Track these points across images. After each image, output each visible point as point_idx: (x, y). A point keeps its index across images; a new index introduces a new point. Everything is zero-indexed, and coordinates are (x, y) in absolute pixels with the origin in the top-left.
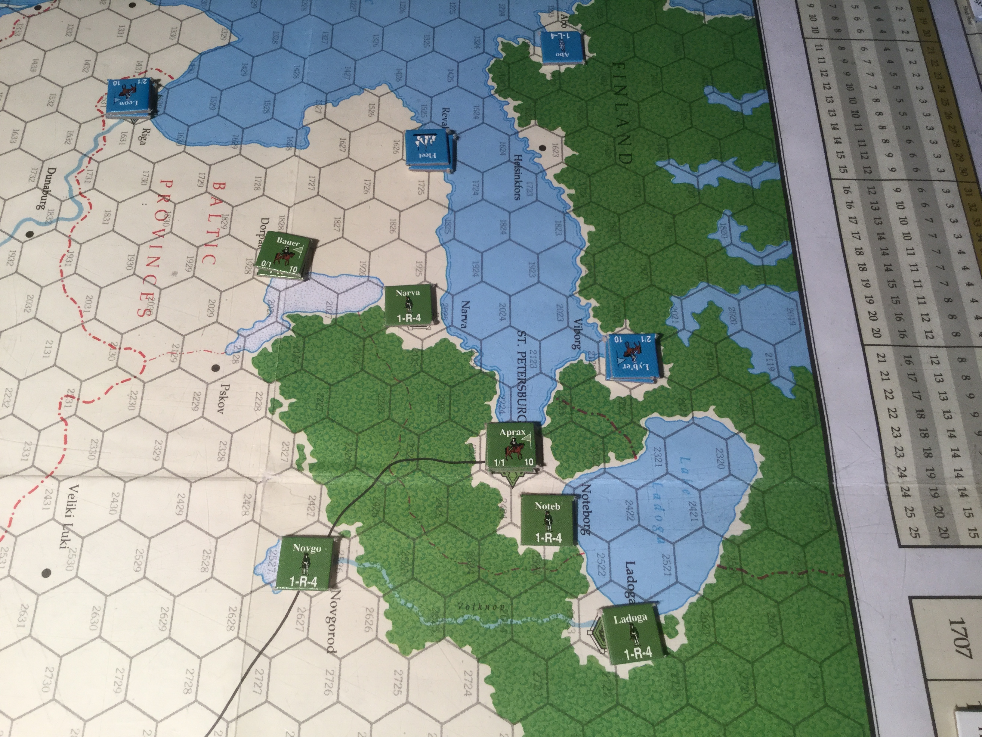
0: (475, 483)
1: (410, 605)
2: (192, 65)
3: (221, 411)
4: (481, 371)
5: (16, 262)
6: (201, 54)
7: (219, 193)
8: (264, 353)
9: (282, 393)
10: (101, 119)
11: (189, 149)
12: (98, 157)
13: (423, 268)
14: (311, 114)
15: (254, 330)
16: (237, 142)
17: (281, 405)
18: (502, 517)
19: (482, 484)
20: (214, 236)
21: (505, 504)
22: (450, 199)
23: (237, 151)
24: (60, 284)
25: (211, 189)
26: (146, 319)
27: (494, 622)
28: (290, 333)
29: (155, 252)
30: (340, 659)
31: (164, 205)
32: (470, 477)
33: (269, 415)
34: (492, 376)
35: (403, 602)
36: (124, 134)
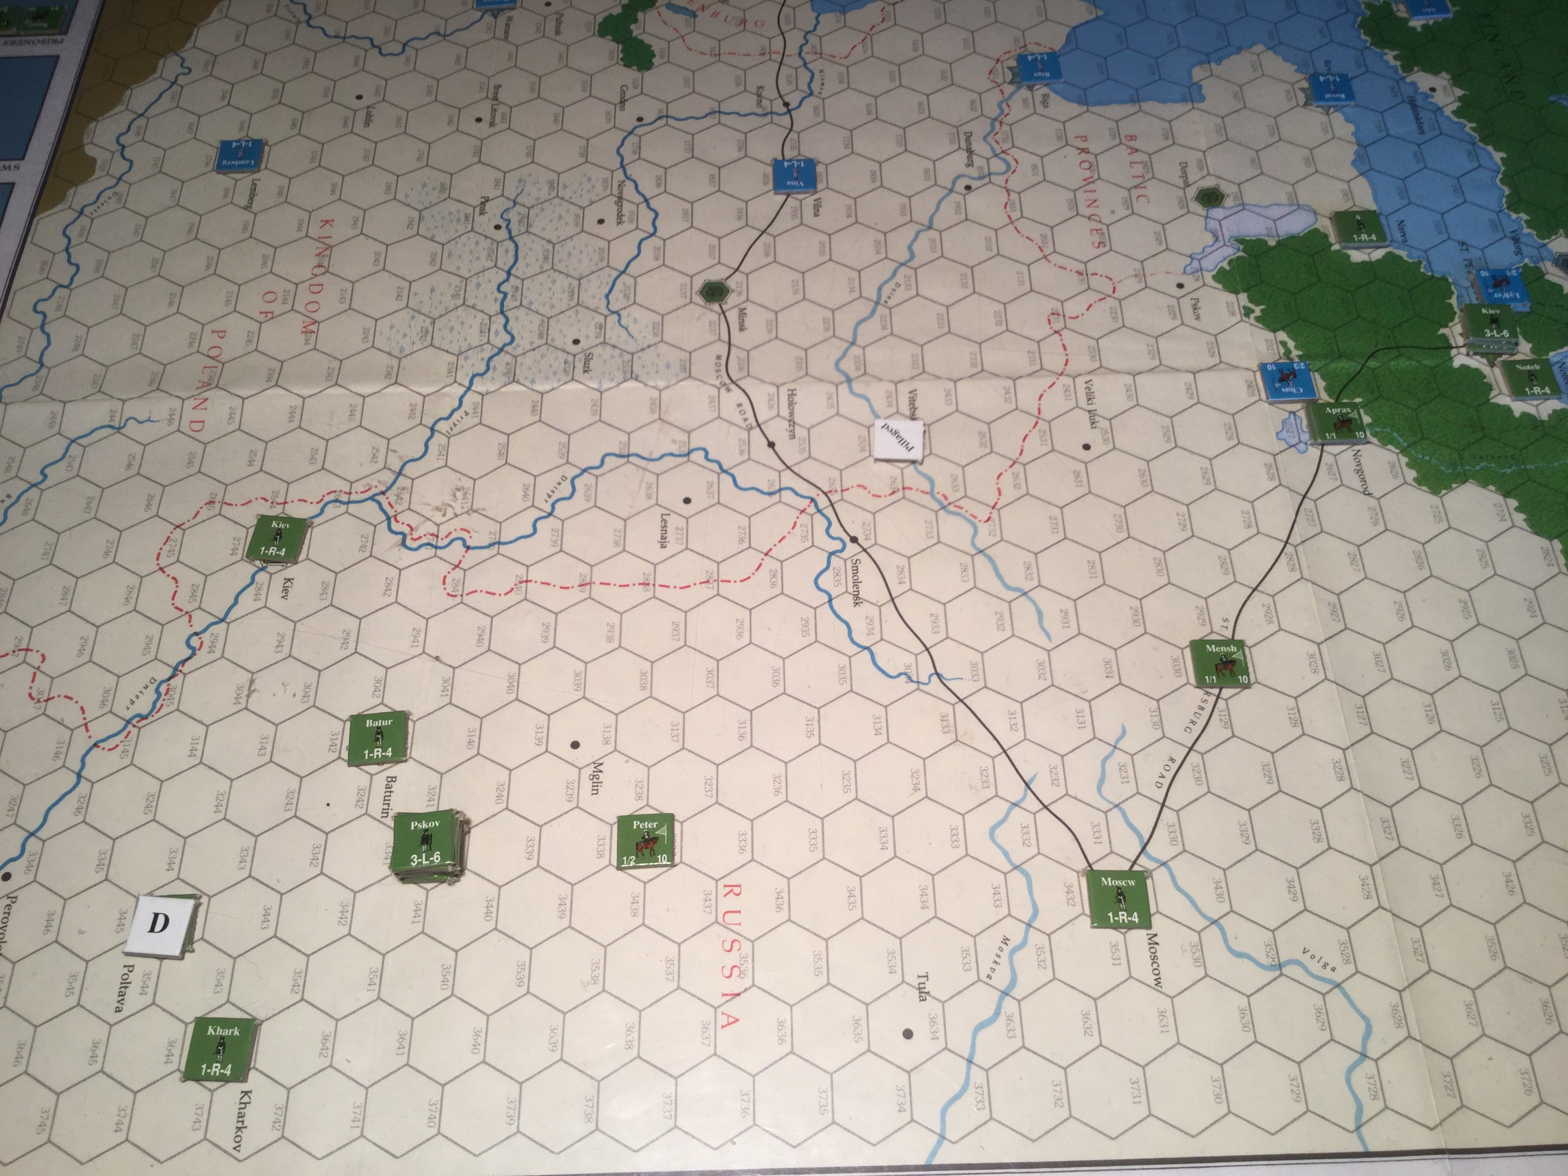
0: (1457, 363)
1: (1427, 458)
2: (1068, 38)
3: (1198, 318)
4: (1433, 276)
5: (963, 211)
6: (1074, 28)
7: (1132, 144)
8: (1222, 271)
9: (1251, 301)
10: (997, 89)
11: (1091, 108)
12: (1009, 119)
13: (1348, 194)
14: (1198, 73)
15: (1204, 253)
16: (1135, 99)
17: (1253, 311)
18: (1491, 389)
19: (1463, 367)
20: (1141, 180)
21: (1490, 379)
22: (1356, 137)
23: (1137, 108)
24: (1011, 227)
25: (1124, 141)
26: (1102, 250)
27: (1510, 468)
28: (1241, 254)
29: (1092, 196)
30: (1378, 499)
31: (1084, 156)
32: (1451, 359)
33: (1246, 319)
34: (1446, 280)
35: (1420, 456)
36: (1025, 101)
